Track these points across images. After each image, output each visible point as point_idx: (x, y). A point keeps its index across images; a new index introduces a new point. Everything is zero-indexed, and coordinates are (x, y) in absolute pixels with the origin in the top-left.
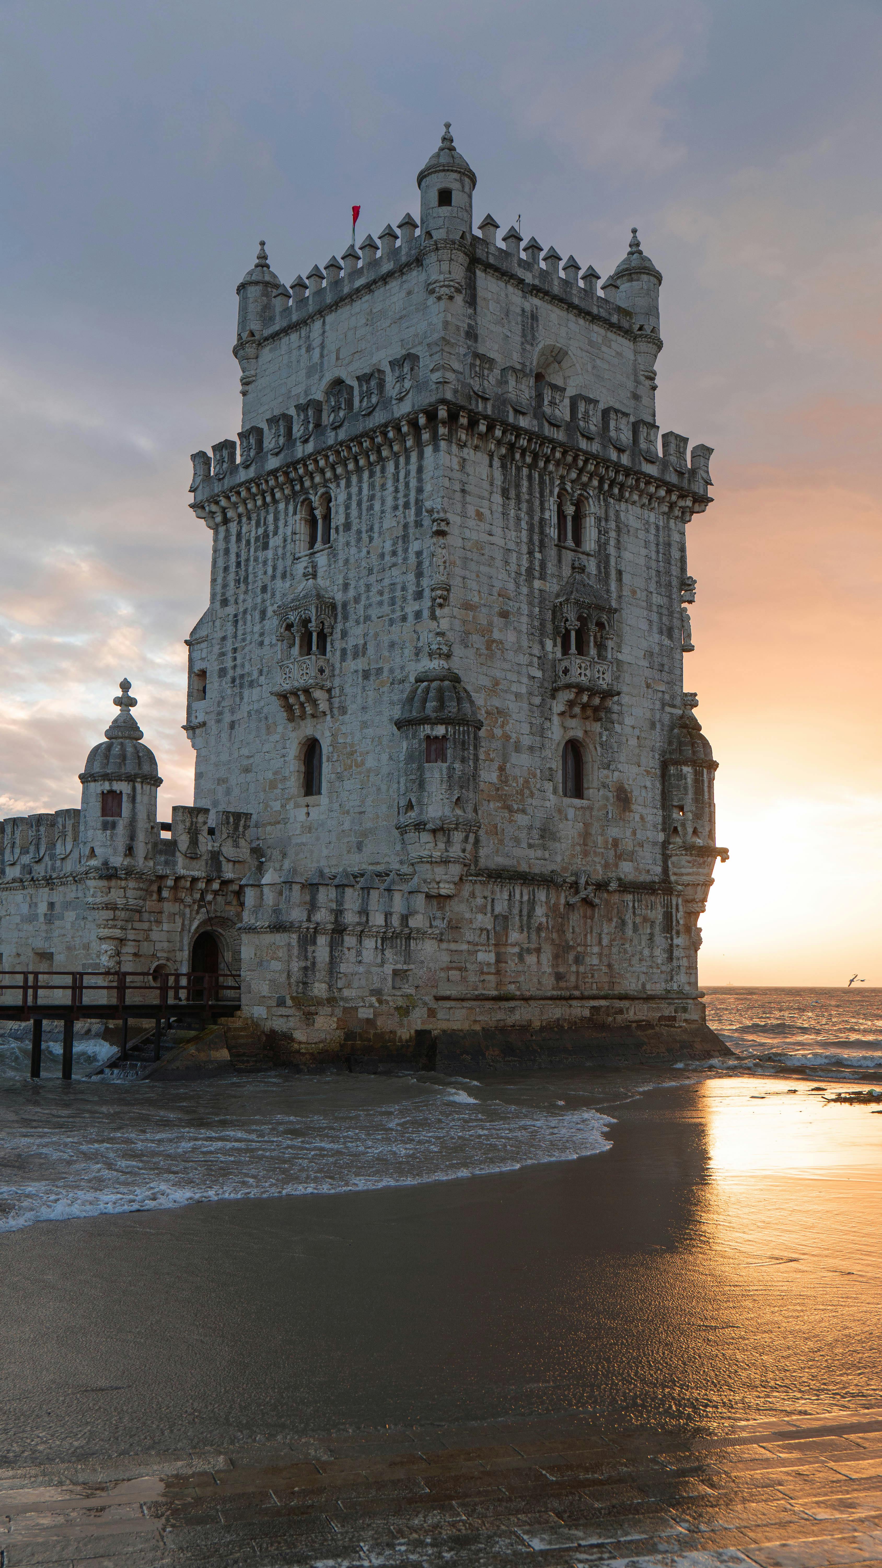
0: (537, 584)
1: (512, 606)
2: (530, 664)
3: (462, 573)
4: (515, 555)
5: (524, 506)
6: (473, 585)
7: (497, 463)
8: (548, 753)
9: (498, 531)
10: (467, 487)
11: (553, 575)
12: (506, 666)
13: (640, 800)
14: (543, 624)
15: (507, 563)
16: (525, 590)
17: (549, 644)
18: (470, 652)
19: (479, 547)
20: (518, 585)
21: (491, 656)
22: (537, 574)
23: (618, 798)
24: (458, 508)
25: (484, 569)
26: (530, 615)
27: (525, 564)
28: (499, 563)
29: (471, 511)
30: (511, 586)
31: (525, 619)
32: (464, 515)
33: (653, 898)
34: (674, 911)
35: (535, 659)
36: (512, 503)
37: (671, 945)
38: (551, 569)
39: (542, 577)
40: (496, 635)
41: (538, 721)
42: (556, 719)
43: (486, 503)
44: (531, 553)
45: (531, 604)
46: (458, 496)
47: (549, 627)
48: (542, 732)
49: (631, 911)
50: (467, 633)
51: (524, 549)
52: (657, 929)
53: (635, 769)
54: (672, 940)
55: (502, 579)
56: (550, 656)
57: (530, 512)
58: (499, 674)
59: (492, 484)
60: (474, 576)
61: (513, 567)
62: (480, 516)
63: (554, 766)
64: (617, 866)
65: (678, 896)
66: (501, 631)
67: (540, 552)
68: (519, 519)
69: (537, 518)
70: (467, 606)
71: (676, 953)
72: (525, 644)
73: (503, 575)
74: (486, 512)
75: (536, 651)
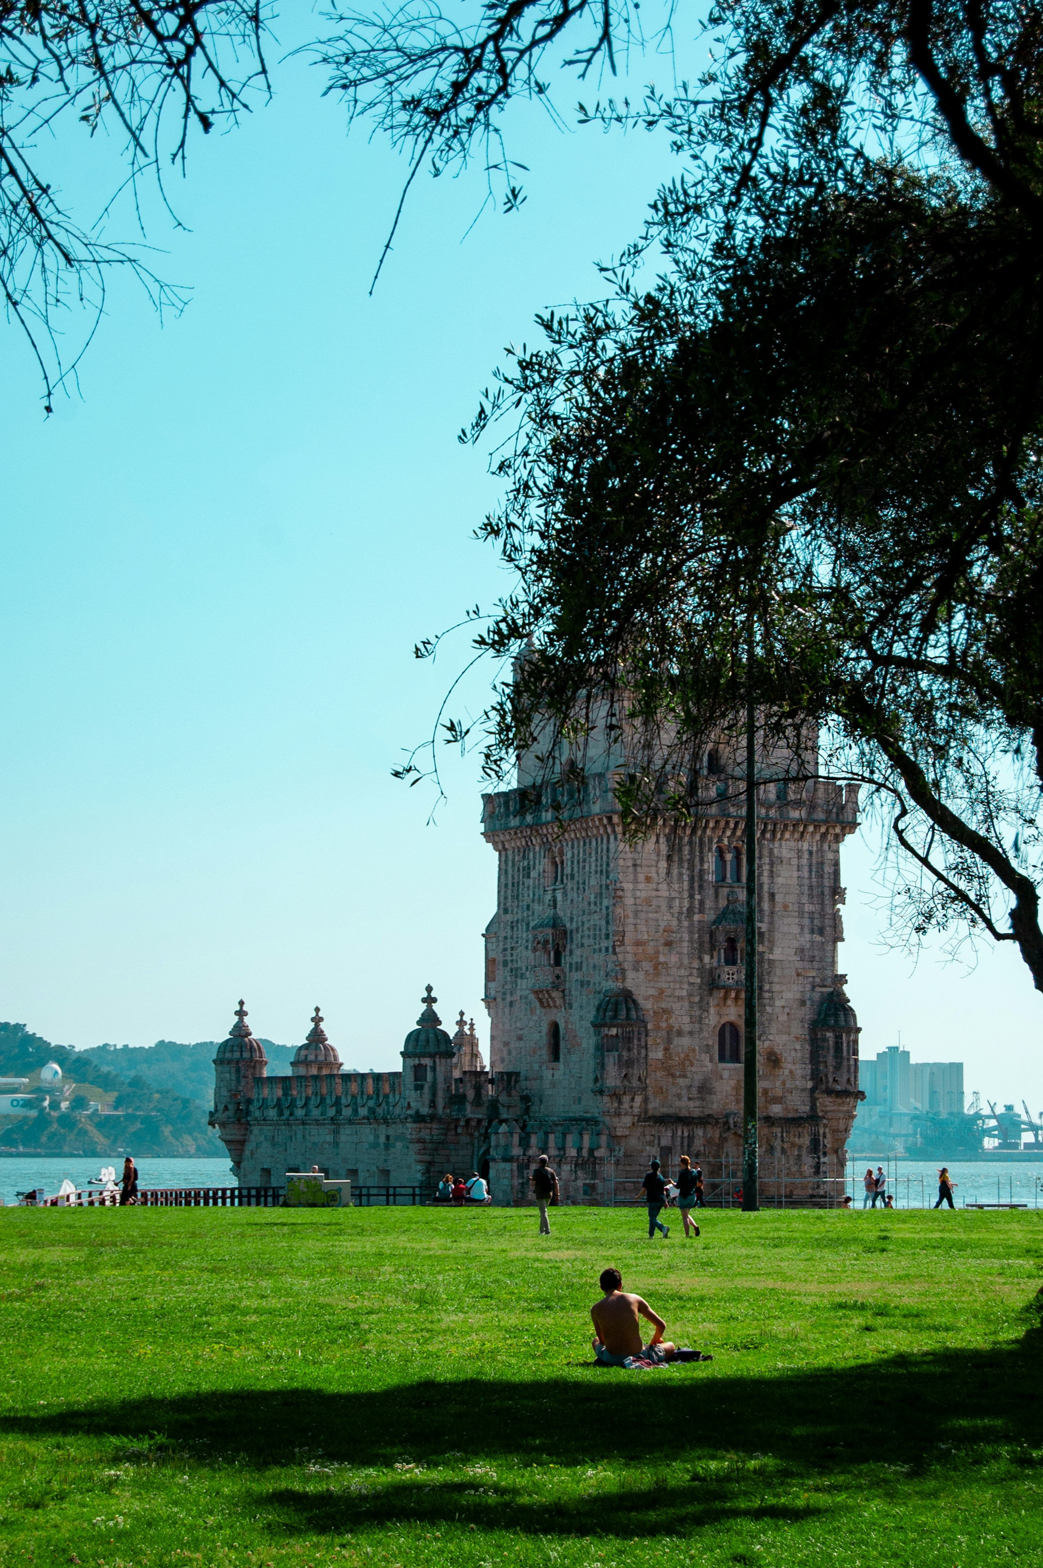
0: (696, 917)
1: (674, 937)
2: (691, 975)
3: (634, 922)
4: (677, 901)
5: (686, 865)
6: (644, 929)
7: (662, 840)
8: (705, 1034)
9: (663, 886)
10: (638, 862)
11: (710, 909)
12: (669, 979)
13: (790, 1059)
14: (701, 944)
15: (671, 907)
16: (686, 924)
17: (707, 958)
18: (641, 974)
19: (648, 901)
20: (679, 920)
21: (658, 974)
22: (696, 911)
23: (769, 1059)
24: (631, 877)
25: (651, 915)
26: (691, 941)
27: (686, 904)
28: (664, 908)
29: (641, 877)
30: (675, 923)
31: (685, 944)
32: (635, 881)
33: (800, 1130)
34: (821, 1138)
35: (695, 971)
36: (676, 865)
37: (818, 1163)
38: (708, 904)
39: (701, 911)
40: (662, 959)
41: (698, 1013)
42: (712, 1010)
43: (654, 869)
44: (691, 896)
45: (691, 932)
46: (631, 869)
47: (707, 946)
48: (700, 1020)
49: (779, 1139)
50: (638, 962)
51: (686, 894)
52: (804, 1152)
53: (784, 1038)
54: (819, 1158)
55: (666, 919)
56: (708, 967)
57: (691, 867)
58: (664, 985)
59: (658, 855)
60: (643, 922)
61: (676, 909)
62: (648, 879)
63: (710, 1043)
64: (767, 1108)
65: (825, 1126)
66: (665, 954)
67: (700, 893)
68: (681, 874)
69: (697, 870)
70: (638, 943)
71: (822, 1169)
72: (686, 961)
73: (668, 917)
74: (654, 875)
75: (696, 964)
